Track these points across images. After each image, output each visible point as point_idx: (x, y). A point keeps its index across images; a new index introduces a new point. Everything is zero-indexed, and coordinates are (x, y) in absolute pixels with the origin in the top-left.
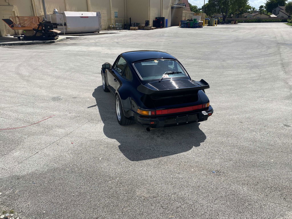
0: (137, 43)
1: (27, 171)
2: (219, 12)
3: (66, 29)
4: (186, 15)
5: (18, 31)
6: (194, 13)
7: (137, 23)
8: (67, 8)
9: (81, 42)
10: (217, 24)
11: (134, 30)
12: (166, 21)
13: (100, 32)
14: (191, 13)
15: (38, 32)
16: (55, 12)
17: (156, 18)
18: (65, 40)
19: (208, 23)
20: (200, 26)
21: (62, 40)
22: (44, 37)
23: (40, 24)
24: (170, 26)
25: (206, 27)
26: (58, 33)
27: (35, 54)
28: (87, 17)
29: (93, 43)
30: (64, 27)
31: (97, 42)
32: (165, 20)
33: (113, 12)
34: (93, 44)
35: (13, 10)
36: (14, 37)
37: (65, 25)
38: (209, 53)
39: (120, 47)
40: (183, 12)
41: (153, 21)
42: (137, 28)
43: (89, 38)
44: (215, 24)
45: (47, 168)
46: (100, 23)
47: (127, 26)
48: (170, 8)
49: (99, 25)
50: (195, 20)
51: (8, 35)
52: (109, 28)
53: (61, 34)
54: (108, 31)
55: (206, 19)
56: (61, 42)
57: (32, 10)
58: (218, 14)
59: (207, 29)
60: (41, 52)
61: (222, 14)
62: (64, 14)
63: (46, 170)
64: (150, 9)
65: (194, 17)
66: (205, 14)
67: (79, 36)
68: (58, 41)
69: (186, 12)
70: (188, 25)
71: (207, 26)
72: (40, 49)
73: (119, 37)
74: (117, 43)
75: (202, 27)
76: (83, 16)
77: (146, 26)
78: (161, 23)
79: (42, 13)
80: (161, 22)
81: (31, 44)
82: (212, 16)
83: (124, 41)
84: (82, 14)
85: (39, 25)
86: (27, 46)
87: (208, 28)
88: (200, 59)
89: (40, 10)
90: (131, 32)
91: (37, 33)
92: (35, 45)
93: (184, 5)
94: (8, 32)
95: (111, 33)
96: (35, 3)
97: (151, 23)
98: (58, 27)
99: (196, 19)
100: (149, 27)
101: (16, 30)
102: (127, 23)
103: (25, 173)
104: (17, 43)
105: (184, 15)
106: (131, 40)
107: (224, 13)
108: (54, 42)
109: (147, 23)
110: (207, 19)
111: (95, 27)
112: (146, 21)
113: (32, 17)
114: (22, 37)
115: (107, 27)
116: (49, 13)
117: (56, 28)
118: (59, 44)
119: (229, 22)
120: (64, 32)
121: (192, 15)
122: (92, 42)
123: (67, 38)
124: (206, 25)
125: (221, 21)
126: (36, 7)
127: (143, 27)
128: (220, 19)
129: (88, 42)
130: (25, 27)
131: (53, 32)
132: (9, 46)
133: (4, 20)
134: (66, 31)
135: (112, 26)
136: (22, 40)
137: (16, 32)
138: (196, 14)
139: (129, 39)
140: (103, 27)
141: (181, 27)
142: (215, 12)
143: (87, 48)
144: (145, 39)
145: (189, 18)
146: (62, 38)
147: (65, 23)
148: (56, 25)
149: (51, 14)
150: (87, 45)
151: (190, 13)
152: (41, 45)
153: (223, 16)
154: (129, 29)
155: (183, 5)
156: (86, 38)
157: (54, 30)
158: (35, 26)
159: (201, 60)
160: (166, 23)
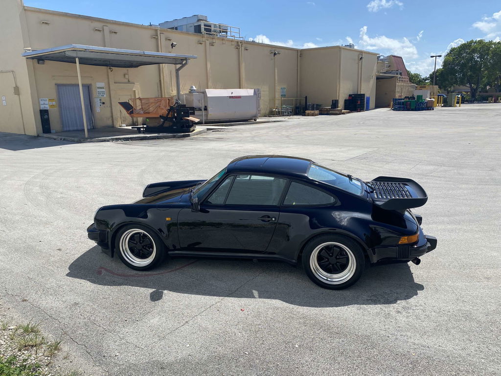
0: (320, 136)
1: (175, 354)
2: (462, 83)
3: (207, 115)
4: (402, 90)
5: (137, 119)
6: (416, 86)
7: (317, 105)
8: (210, 84)
9: (230, 135)
10: (461, 103)
11: (313, 115)
12: (367, 100)
13: (258, 120)
14: (412, 87)
15: (166, 120)
16: (192, 91)
17: (350, 96)
18: (204, 132)
19: (444, 103)
20: (428, 107)
21: (200, 133)
22: (175, 127)
23: (171, 109)
24: (374, 108)
25: (440, 108)
26: (196, 121)
27: (163, 153)
28: (239, 97)
29: (248, 137)
30: (204, 112)
31: (255, 136)
32: (365, 98)
33: (278, 88)
34: (248, 139)
35: (134, 89)
36: (132, 128)
37: (206, 109)
38: (458, 154)
39: (294, 144)
40: (397, 84)
41: (345, 100)
42: (317, 112)
43: (241, 129)
44: (458, 103)
45: (207, 354)
46: (258, 106)
47: (300, 109)
48: (373, 79)
49: (257, 108)
50: (420, 97)
51: (123, 125)
52: (271, 114)
53: (200, 123)
54: (270, 118)
55: (438, 96)
56: (199, 136)
57: (159, 88)
58: (461, 86)
59: (443, 112)
60: (172, 151)
61: (469, 86)
62: (204, 93)
63: (205, 357)
64: (339, 82)
65: (417, 93)
66: (436, 87)
67: (225, 126)
68: (194, 135)
69: (402, 84)
70: (406, 105)
71: (442, 106)
72: (170, 146)
73: (288, 128)
74: (287, 136)
75: (433, 110)
76: (233, 95)
77: (332, 109)
78: (359, 103)
79: (174, 93)
80: (359, 101)
81: (156, 139)
82: (449, 89)
83: (297, 133)
84: (232, 93)
85: (169, 111)
86: (151, 141)
87: (444, 110)
88: (444, 165)
89: (171, 89)
90: (309, 119)
91: (166, 122)
92: (162, 140)
93: (399, 73)
94: (124, 121)
95: (275, 121)
96: (165, 78)
97: (341, 104)
98: (196, 113)
99: (422, 96)
100: (338, 110)
101: (134, 118)
102: (300, 104)
103: (171, 359)
104: (136, 137)
105: (398, 89)
106: (310, 132)
107: (473, 85)
108: (189, 136)
109: (335, 104)
110: (441, 96)
111: (250, 111)
112: (333, 100)
113: (159, 99)
114: (143, 128)
115: (267, 112)
116: (184, 91)
117: (193, 114)
118: (196, 139)
119: (484, 99)
120: (203, 120)
121: (412, 89)
122: (247, 135)
123: (208, 129)
124: (439, 106)
125: (468, 98)
126: (165, 84)
127: (327, 110)
128: (465, 95)
129: (241, 136)
130: (149, 113)
131: (188, 120)
132: (124, 142)
133: (122, 104)
134: (206, 119)
135: (277, 110)
136: (144, 132)
137: (134, 120)
138: (420, 87)
139: (306, 131)
140: (263, 112)
141: (393, 110)
142: (456, 82)
143: (241, 145)
144: (333, 130)
145: (408, 94)
146: (201, 129)
147: (206, 107)
148: (192, 111)
149: (186, 94)
150: (240, 141)
151: (410, 86)
152: (170, 140)
153: (471, 89)
154: (304, 114)
155: (397, 74)
156: (236, 130)
157: (191, 118)
158: (164, 111)
159: (446, 168)
160: (366, 103)
